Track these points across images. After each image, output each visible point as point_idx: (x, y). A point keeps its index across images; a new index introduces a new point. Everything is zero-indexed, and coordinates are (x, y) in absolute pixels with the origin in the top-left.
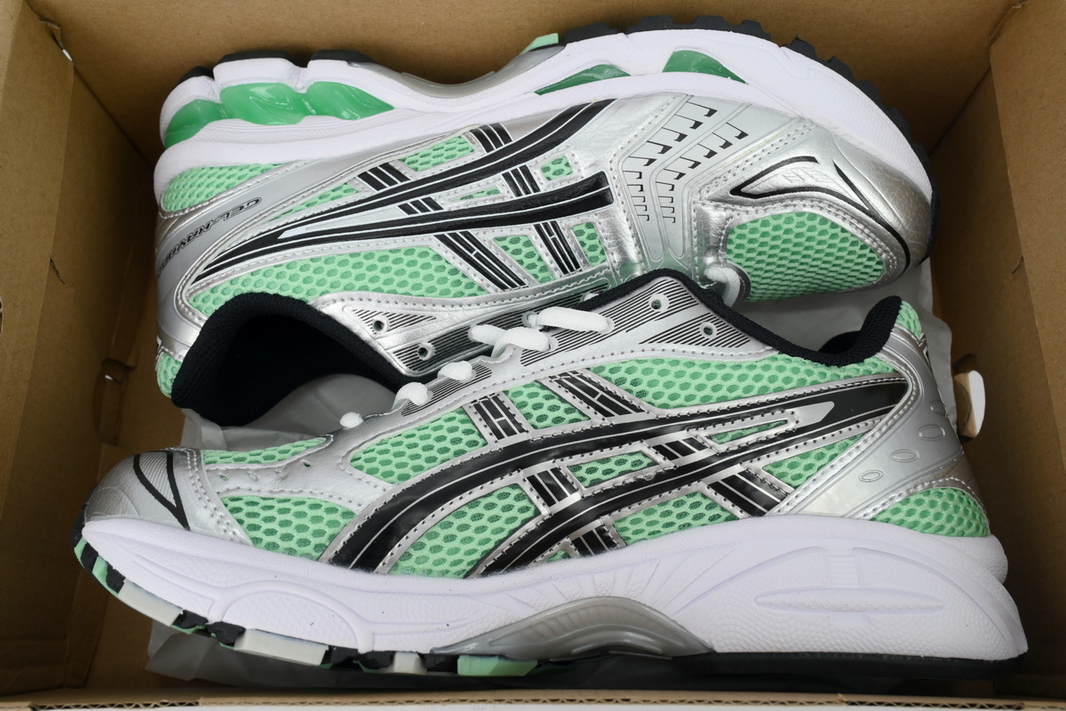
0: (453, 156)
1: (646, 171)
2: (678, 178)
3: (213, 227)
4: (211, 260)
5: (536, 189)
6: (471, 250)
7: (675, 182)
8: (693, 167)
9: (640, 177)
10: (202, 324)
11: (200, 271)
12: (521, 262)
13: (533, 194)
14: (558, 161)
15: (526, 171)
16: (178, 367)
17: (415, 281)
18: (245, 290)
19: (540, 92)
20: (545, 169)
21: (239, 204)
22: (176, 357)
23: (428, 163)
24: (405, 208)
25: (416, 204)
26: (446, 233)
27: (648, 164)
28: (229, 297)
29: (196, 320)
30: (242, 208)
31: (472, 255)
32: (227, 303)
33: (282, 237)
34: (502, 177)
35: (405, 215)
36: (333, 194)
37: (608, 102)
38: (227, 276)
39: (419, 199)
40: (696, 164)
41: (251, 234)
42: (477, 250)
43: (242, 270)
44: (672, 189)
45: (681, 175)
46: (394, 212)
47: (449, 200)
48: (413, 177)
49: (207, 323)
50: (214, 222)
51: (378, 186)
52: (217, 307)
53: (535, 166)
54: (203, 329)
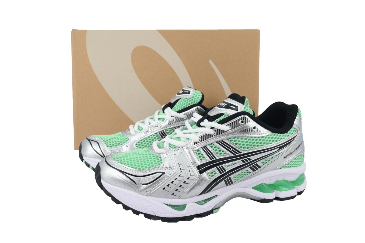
0: (238, 175)
1: (189, 176)
2: (180, 175)
3: (294, 150)
4: (294, 141)
5: (217, 168)
6: (232, 150)
7: (181, 174)
8: (176, 178)
9: (190, 174)
10: (294, 125)
11: (296, 138)
12: (218, 148)
13: (218, 167)
14: (212, 176)
15: (221, 173)
16: (298, 114)
17: (246, 141)
18: (285, 134)
19: (216, 196)
20: (215, 174)
21: (289, 156)
22: (298, 116)
23: (244, 173)
24: (250, 159)
25: (247, 161)
26: (239, 154)
27: (189, 178)
28: (289, 132)
29: (295, 126)
30: (288, 156)
31: (232, 149)
32: (289, 130)
33: (279, 149)
34: (226, 170)
35: (250, 157)
36: (267, 161)
37: (200, 195)
38: (290, 137)
39: (247, 162)
40: (176, 179)
41: (285, 149)
42: (231, 150)
43: (287, 139)
44: (181, 172)
45: (179, 176)
46: (253, 158)
47: (239, 163)
48: (248, 168)
49: (293, 125)
50: (294, 152)
51: (257, 165)
52: (291, 129)
53: (218, 174)
54: (293, 124)
